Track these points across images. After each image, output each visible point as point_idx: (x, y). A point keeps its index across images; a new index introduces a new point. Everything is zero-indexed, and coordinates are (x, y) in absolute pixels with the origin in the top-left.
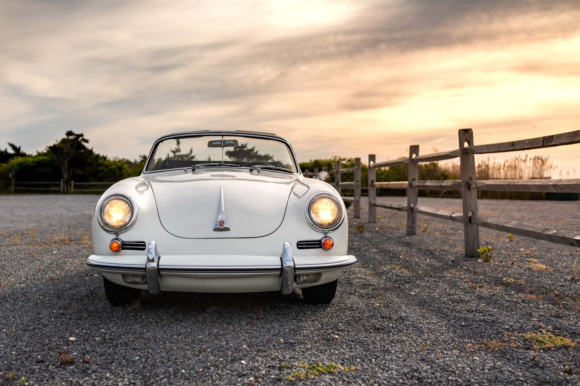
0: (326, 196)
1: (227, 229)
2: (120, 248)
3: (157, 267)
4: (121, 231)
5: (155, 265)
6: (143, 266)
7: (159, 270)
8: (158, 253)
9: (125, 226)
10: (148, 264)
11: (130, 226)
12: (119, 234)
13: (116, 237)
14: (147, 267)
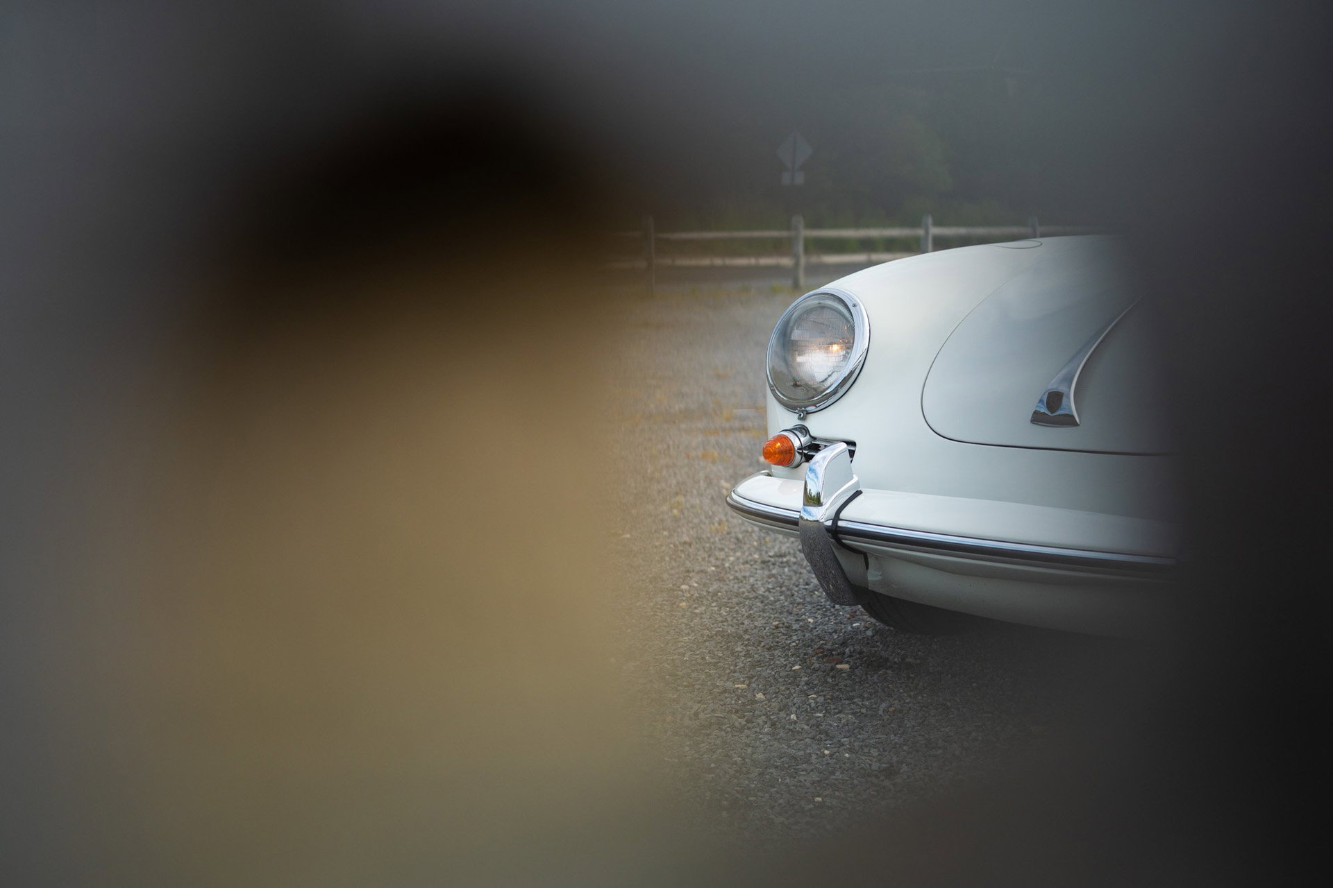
1: (1069, 421)
2: (798, 457)
3: (829, 523)
4: (815, 405)
5: (821, 515)
6: (796, 515)
7: (836, 532)
8: (855, 479)
9: (823, 392)
10: (805, 511)
11: (835, 392)
12: (808, 413)
13: (800, 422)
14: (801, 518)
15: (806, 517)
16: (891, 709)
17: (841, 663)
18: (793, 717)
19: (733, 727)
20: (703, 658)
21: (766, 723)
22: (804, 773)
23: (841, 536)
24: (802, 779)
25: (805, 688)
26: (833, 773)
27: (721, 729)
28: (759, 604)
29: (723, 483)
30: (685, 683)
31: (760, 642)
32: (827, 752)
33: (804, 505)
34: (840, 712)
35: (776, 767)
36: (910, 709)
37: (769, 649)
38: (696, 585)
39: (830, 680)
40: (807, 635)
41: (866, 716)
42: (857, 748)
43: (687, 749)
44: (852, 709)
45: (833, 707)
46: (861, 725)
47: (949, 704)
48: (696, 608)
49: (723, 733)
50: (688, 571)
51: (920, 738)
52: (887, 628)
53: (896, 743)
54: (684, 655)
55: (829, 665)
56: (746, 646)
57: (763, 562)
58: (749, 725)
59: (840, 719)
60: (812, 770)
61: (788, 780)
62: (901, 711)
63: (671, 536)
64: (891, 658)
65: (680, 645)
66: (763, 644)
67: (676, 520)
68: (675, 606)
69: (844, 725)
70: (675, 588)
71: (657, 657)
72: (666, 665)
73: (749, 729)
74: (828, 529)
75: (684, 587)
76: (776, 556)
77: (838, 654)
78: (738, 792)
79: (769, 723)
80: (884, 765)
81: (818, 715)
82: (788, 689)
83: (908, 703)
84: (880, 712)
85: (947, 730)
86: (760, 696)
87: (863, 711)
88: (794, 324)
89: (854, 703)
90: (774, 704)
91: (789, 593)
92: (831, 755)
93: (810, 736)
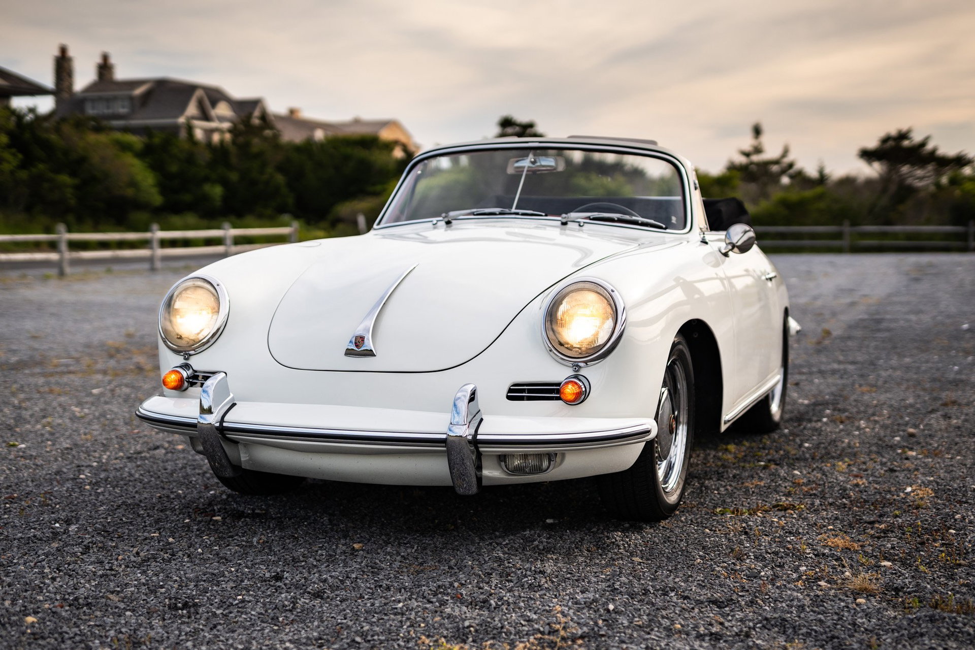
0: (587, 285)
1: (370, 353)
2: (186, 384)
3: (218, 425)
4: (194, 350)
5: (212, 419)
6: (195, 421)
7: (222, 430)
8: (232, 395)
9: (200, 341)
10: (201, 417)
11: (208, 341)
12: (190, 355)
13: (185, 361)
14: (199, 422)
15: (202, 421)
16: (261, 541)
17: (215, 516)
18: (200, 550)
19: (163, 559)
20: (121, 520)
21: (184, 555)
22: (223, 583)
23: (225, 432)
24: (224, 586)
25: (198, 533)
26: (242, 581)
27: (157, 562)
28: (139, 484)
29: (74, 408)
30: (116, 536)
31: (154, 507)
32: (233, 569)
33: (200, 414)
34: (228, 545)
35: (204, 581)
36: (273, 540)
37: (162, 511)
38: (89, 475)
39: (212, 527)
40: (183, 501)
41: (246, 546)
42: (250, 565)
43: (139, 575)
44: (235, 543)
45: (222, 543)
46: (246, 552)
47: (296, 535)
48: (97, 489)
49: (159, 564)
50: (78, 466)
51: (288, 556)
52: (234, 493)
53: (274, 561)
54: (106, 518)
55: (209, 518)
56: (145, 510)
57: (128, 458)
58: (174, 557)
59: (230, 550)
60: (228, 581)
61: (215, 588)
62: (267, 542)
63: (53, 445)
64: (245, 511)
65: (100, 512)
66: (156, 508)
67: (52, 434)
68: (82, 489)
69: (234, 553)
70: (76, 477)
71: (89, 521)
72: (98, 526)
73: (174, 560)
74: (217, 428)
75: (82, 476)
76: (135, 453)
77: (210, 511)
78: (186, 598)
79: (186, 556)
80: (273, 574)
81: (215, 548)
82: (187, 534)
83: (271, 537)
84: (255, 544)
85: (302, 550)
86: (171, 540)
87: (244, 543)
88: (176, 298)
89: (235, 539)
90: (183, 544)
91: (156, 476)
92: (237, 571)
93: (216, 561)
